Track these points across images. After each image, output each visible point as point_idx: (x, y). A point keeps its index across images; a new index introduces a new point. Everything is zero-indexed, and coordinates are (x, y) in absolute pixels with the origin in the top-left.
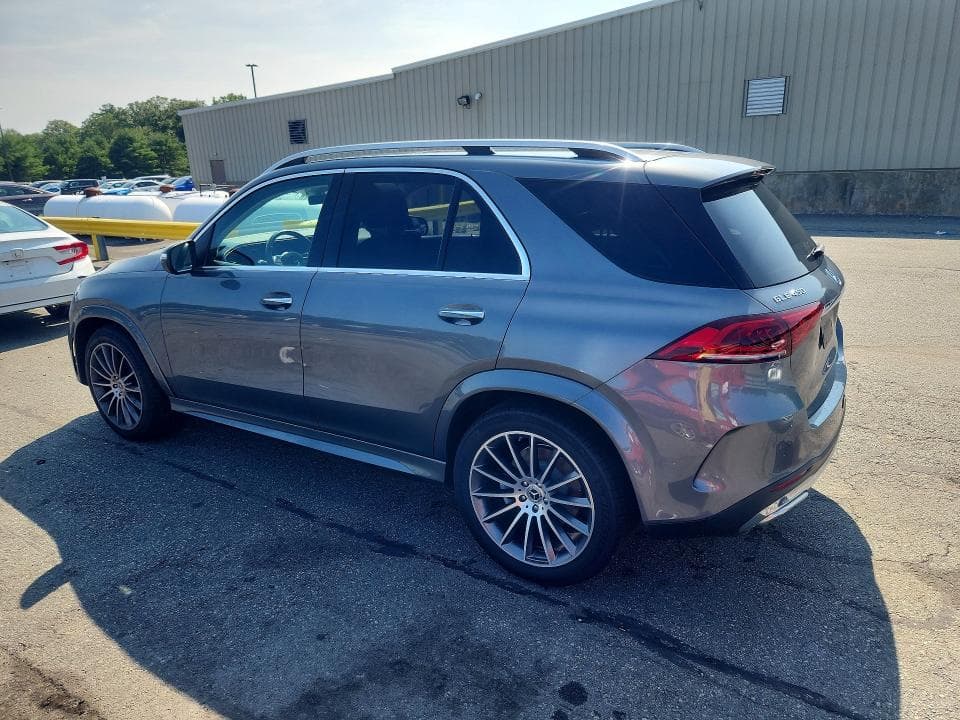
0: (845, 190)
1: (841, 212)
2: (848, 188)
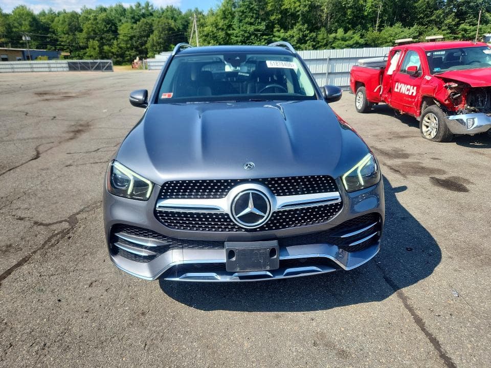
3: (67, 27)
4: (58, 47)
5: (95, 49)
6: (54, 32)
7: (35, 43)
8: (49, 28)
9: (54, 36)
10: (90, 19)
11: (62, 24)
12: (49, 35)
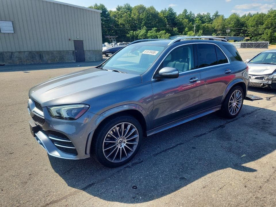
0: (41, 57)
1: (41, 63)
2: (42, 56)
3: (255, 23)
4: (246, 35)
5: (267, 34)
6: (246, 26)
7: (234, 33)
8: (244, 24)
9: (246, 28)
10: (271, 17)
11: (253, 21)
12: (243, 28)
